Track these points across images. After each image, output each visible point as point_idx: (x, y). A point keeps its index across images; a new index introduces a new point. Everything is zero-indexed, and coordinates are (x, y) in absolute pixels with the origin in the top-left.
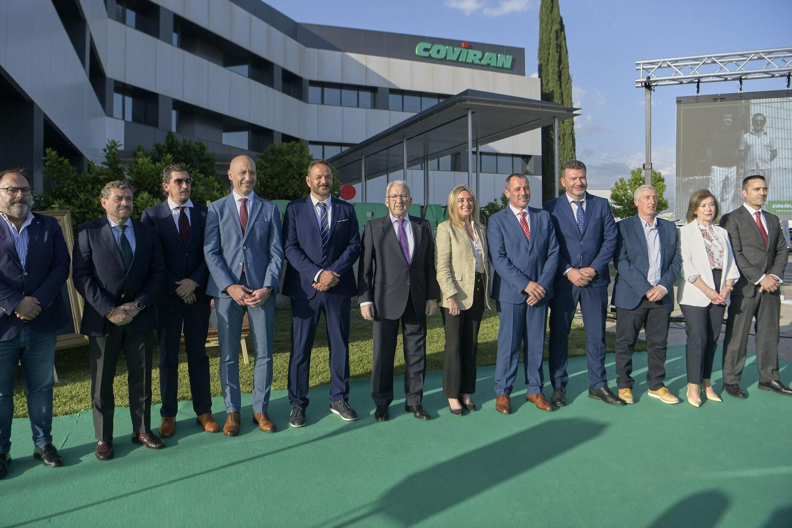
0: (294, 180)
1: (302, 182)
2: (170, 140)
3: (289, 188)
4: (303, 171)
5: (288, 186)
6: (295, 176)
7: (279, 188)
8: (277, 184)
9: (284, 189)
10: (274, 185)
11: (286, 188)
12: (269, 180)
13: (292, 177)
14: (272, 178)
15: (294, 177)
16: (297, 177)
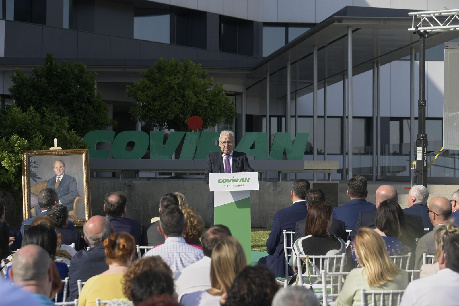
0: (175, 103)
1: (184, 104)
2: (49, 63)
3: (170, 111)
4: (186, 93)
5: (169, 109)
6: (177, 98)
7: (161, 111)
8: (158, 107)
9: (165, 112)
10: (156, 108)
11: (167, 111)
12: (152, 102)
13: (174, 99)
14: (155, 100)
15: (176, 100)
16: (180, 99)
